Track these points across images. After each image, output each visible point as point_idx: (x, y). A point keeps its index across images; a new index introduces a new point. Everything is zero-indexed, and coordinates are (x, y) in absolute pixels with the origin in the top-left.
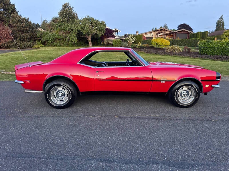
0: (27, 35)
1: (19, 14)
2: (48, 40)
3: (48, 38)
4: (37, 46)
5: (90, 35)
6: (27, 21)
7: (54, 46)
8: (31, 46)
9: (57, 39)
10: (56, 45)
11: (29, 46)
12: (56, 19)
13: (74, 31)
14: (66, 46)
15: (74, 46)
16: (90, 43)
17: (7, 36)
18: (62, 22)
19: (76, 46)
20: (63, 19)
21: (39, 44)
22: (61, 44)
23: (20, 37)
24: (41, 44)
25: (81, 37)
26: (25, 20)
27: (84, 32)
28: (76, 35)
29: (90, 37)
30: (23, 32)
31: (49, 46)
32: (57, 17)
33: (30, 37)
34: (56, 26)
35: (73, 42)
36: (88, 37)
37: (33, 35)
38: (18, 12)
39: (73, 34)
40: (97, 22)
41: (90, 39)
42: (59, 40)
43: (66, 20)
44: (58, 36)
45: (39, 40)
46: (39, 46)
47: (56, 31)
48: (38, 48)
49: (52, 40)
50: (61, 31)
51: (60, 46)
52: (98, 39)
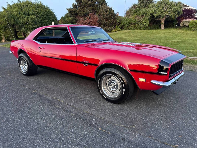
0: (109, 22)
1: (108, 5)
2: (125, 25)
3: (125, 23)
4: (115, 30)
5: (164, 18)
6: (111, 10)
7: (129, 30)
8: (110, 30)
9: (132, 23)
10: (131, 29)
11: (108, 31)
12: (135, 5)
13: (147, 15)
14: (139, 30)
15: (147, 29)
16: (163, 26)
17: (95, 23)
18: (139, 7)
19: (149, 29)
20: (141, 4)
21: (118, 28)
22: (135, 28)
23: (104, 23)
24: (119, 29)
25: (155, 21)
26: (109, 9)
27: (155, 15)
28: (148, 18)
29: (164, 20)
30: (106, 19)
31: (125, 30)
32: (136, 3)
33: (111, 23)
34: (134, 11)
35: (144, 25)
36: (161, 20)
37: (114, 21)
38: (107, 3)
39: (145, 18)
40: (171, 4)
41: (163, 22)
42: (135, 24)
43: (143, 5)
44: (133, 21)
45: (119, 25)
46: (117, 30)
47: (133, 16)
48: (116, 31)
49: (128, 24)
50: (137, 16)
51: (134, 29)
52: (174, 22)
